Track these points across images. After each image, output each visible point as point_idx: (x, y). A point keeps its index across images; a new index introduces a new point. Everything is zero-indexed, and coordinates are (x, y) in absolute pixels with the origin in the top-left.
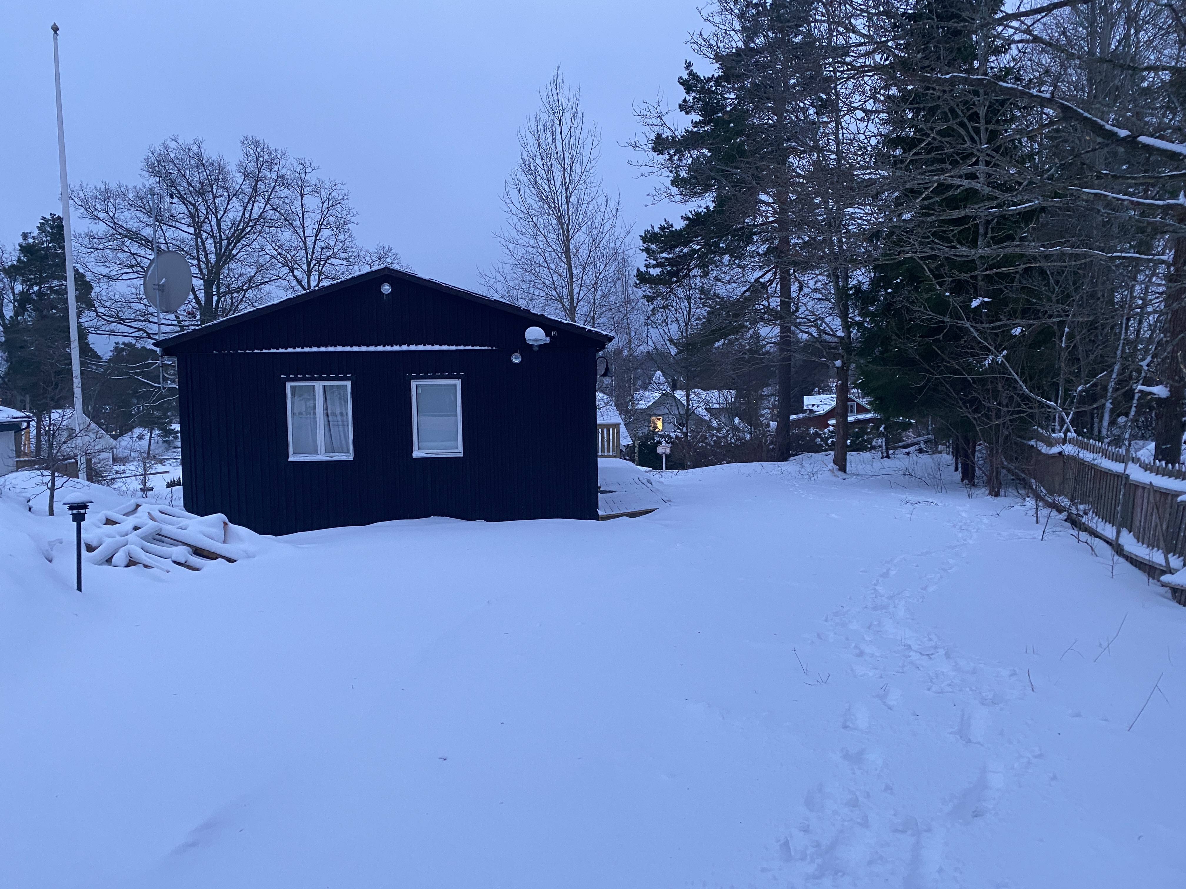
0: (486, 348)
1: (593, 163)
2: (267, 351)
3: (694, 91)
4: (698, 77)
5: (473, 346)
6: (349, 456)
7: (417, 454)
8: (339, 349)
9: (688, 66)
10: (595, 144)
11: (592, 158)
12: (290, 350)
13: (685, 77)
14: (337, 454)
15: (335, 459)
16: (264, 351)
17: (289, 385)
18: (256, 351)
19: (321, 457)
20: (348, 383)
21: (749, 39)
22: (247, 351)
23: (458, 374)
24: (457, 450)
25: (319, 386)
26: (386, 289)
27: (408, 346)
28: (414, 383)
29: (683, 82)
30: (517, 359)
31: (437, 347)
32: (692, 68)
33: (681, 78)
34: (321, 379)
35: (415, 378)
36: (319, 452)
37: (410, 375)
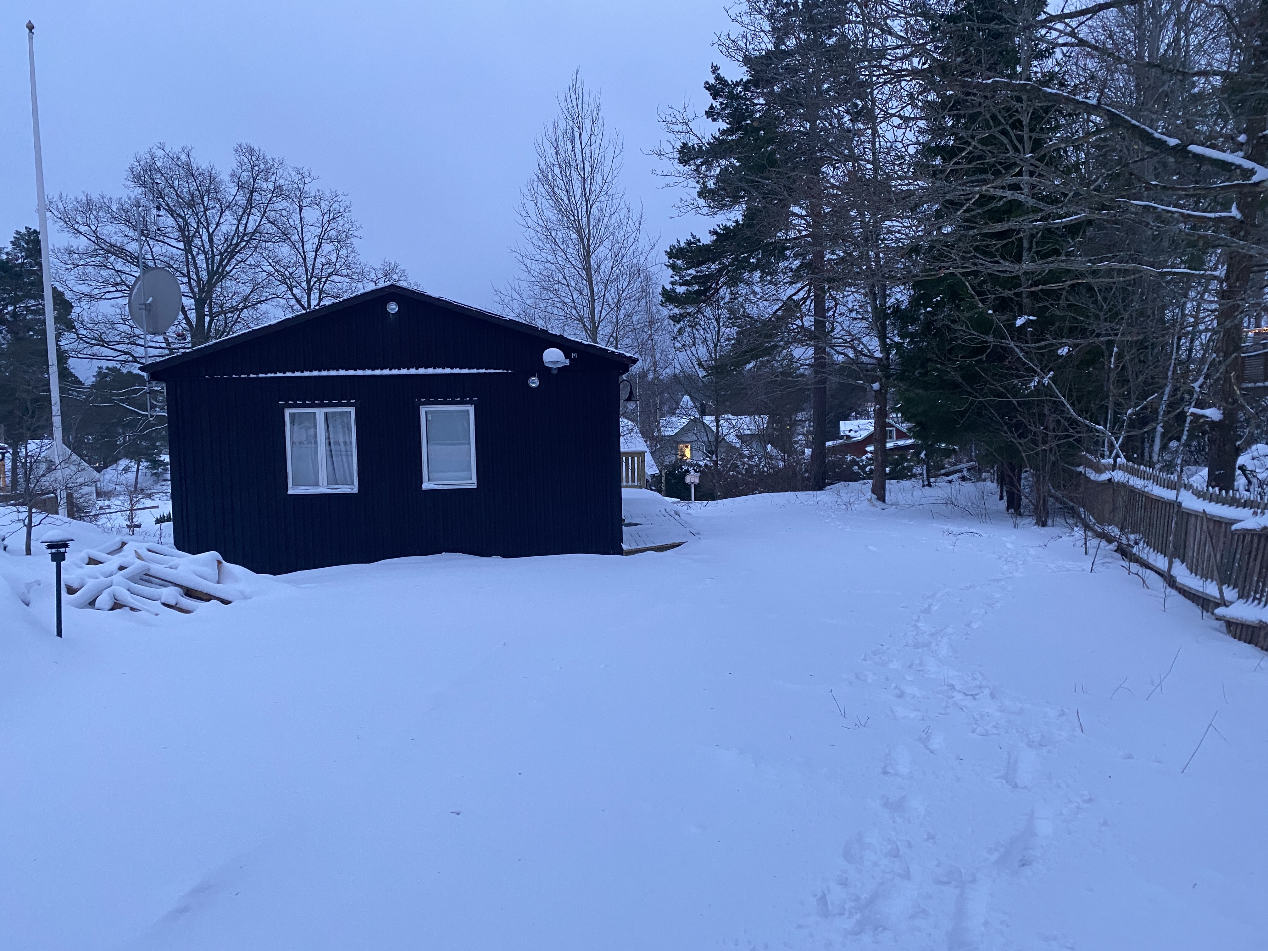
0: (501, 371)
1: (615, 173)
2: (264, 375)
4: (726, 81)
5: (486, 369)
6: (353, 488)
7: (427, 485)
8: (342, 373)
9: (715, 69)
10: (617, 152)
11: (613, 167)
12: (289, 374)
13: (712, 81)
14: (341, 486)
15: (337, 491)
16: (261, 375)
17: (288, 412)
18: (252, 376)
19: (323, 489)
20: (352, 410)
21: (779, 41)
22: (242, 376)
23: (471, 399)
24: (471, 481)
25: (320, 413)
26: (393, 308)
27: (417, 369)
28: (423, 409)
29: (709, 87)
30: (534, 382)
31: (448, 371)
32: (719, 72)
33: (707, 83)
34: (322, 405)
35: (424, 404)
36: (320, 484)
37: (419, 400)
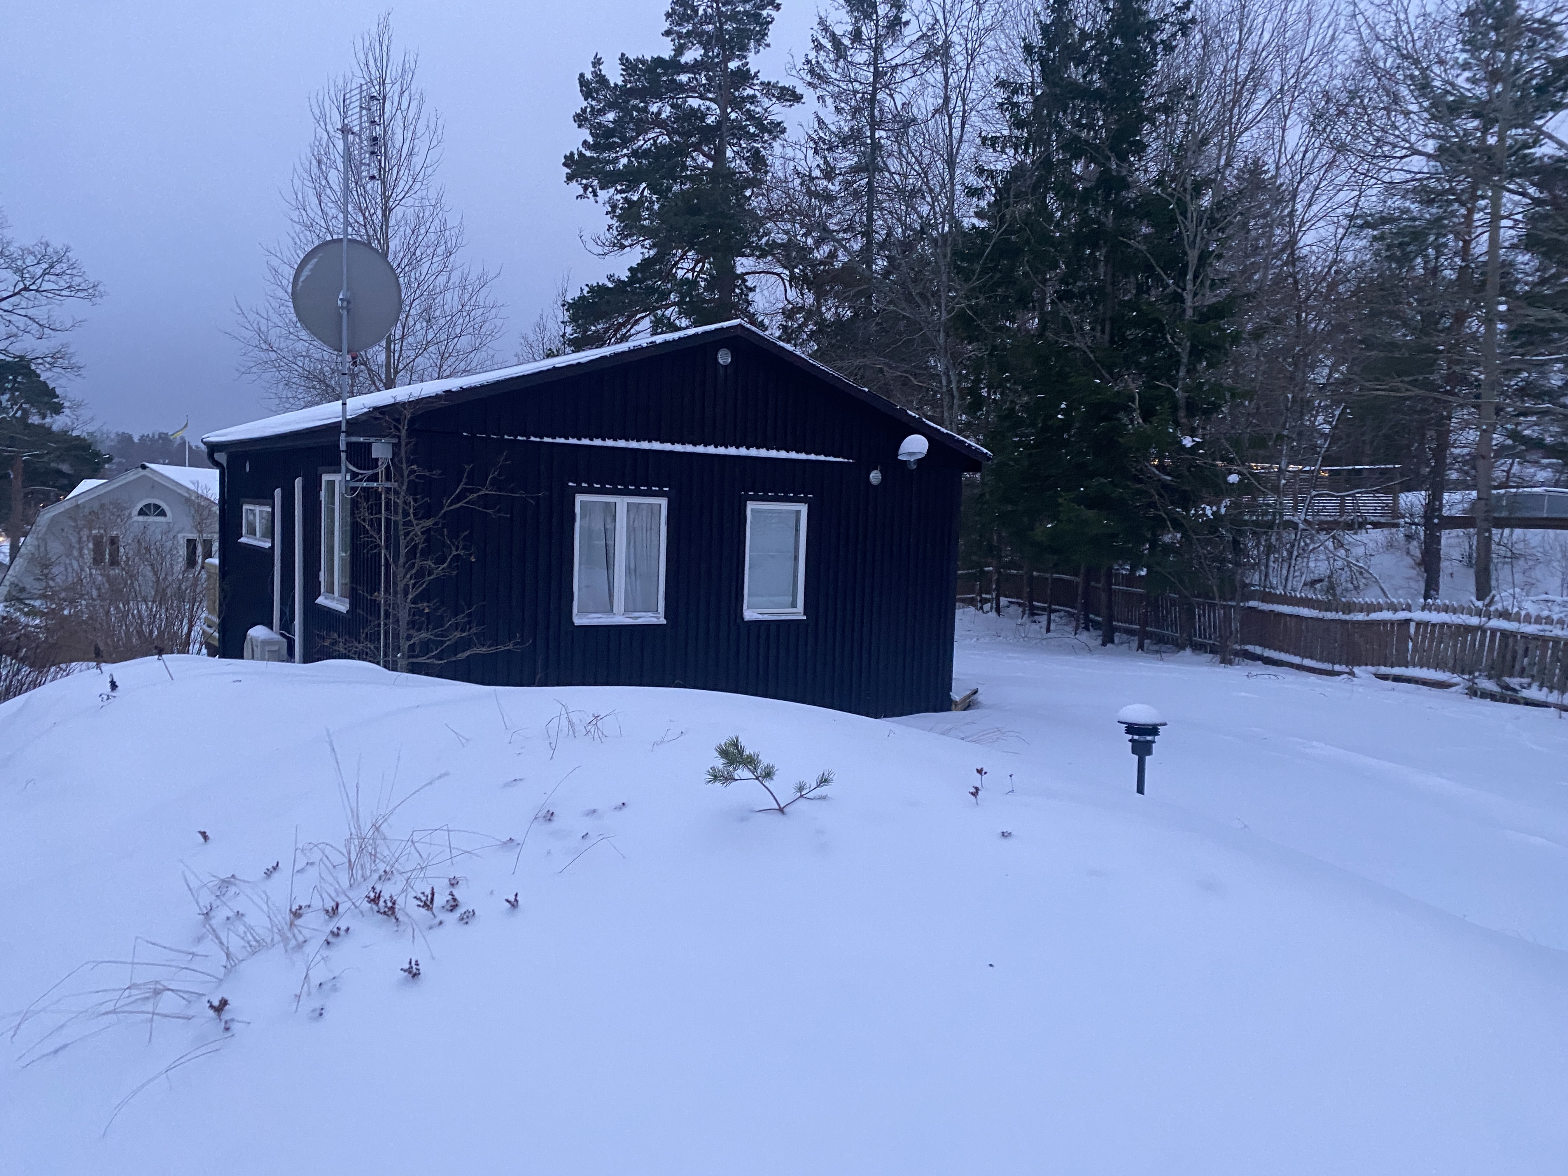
0: (840, 460)
1: (429, 171)
2: (550, 440)
3: (593, 99)
4: (607, 81)
5: (826, 456)
6: (660, 617)
7: (749, 615)
8: (656, 446)
9: (597, 62)
10: (434, 143)
12: (585, 442)
13: (589, 76)
14: (643, 614)
15: (641, 621)
16: (546, 440)
17: (579, 498)
18: (532, 439)
19: (619, 618)
20: (663, 502)
22: (519, 438)
23: (806, 496)
24: (798, 613)
25: (622, 503)
26: (724, 358)
27: (748, 448)
28: (751, 506)
30: (875, 477)
31: (783, 454)
32: (601, 67)
33: (580, 78)
34: (626, 493)
35: (753, 499)
36: (615, 610)
37: (746, 493)
